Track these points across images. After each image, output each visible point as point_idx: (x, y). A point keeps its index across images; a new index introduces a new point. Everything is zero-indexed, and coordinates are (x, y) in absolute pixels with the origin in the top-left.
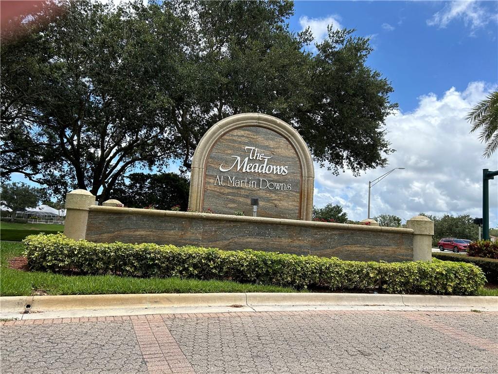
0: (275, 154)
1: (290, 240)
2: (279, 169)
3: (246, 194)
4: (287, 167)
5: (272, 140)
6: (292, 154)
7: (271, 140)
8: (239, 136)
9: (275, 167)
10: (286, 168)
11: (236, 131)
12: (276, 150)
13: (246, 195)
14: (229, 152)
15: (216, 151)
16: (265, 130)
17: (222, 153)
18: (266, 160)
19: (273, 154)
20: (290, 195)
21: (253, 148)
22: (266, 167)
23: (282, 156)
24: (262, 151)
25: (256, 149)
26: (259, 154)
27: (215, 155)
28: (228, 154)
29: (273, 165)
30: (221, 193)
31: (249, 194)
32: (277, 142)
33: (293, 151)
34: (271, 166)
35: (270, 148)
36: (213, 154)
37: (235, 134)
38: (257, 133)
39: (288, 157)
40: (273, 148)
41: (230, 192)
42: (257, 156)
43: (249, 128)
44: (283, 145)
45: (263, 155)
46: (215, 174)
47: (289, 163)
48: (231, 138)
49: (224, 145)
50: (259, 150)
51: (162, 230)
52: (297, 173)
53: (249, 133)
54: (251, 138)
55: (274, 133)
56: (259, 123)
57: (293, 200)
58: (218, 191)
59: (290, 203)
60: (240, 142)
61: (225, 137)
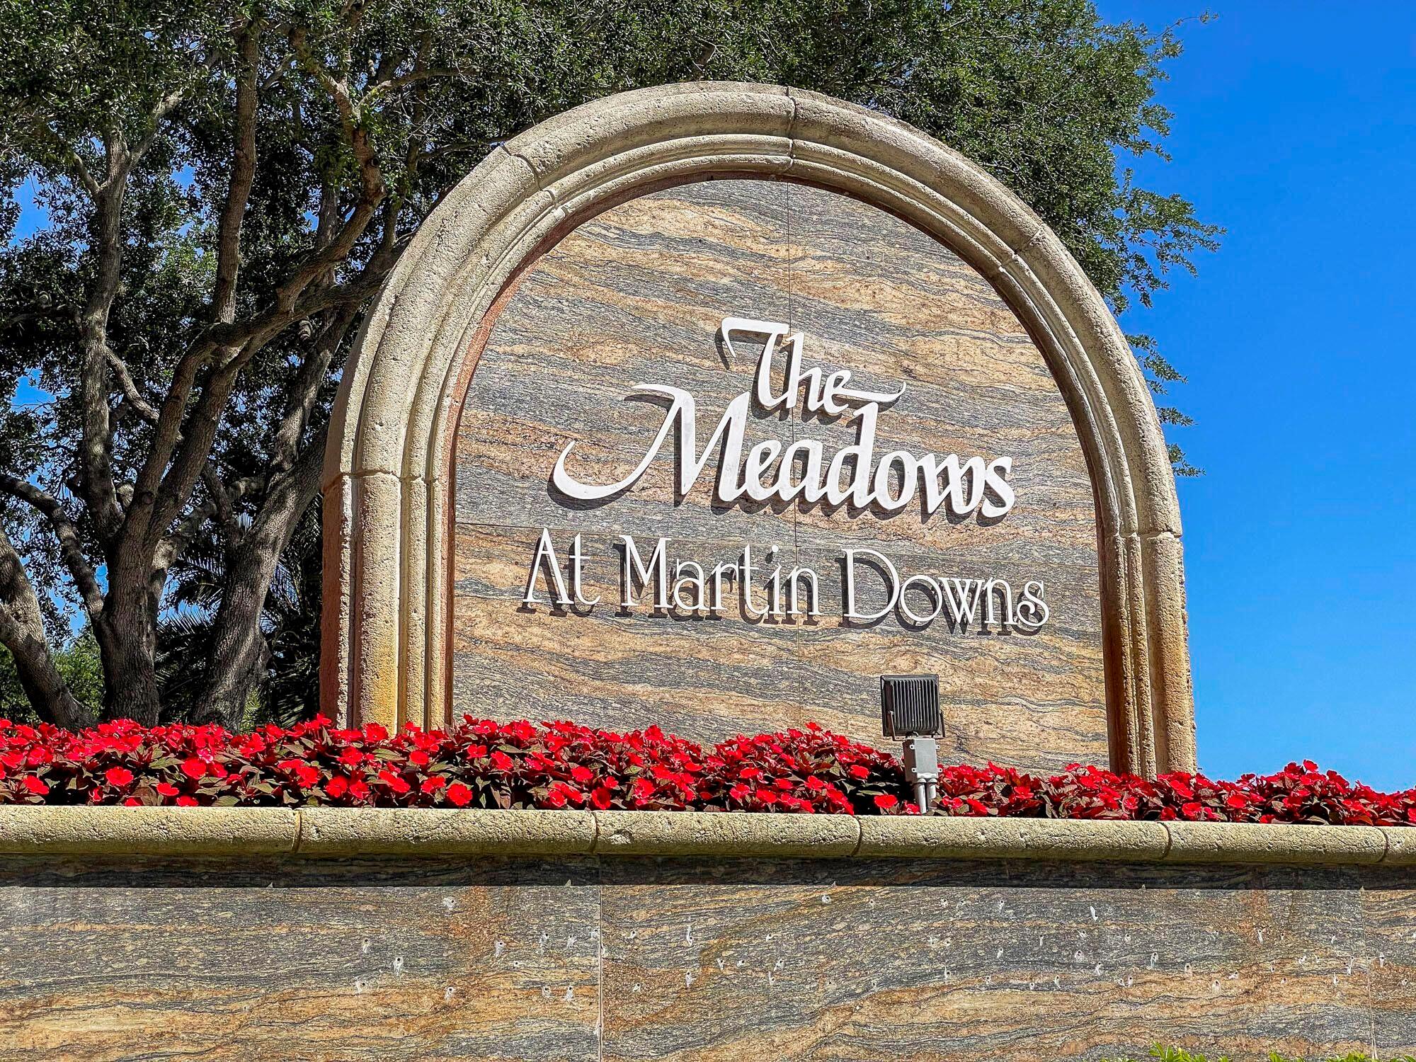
0: (920, 369)
1: (1238, 983)
2: (956, 475)
3: (753, 661)
4: (1006, 462)
5: (896, 273)
6: (1027, 377)
7: (885, 275)
8: (669, 242)
9: (928, 462)
10: (1000, 470)
11: (645, 202)
12: (922, 346)
13: (756, 673)
14: (612, 354)
15: (519, 349)
16: (839, 205)
17: (564, 366)
18: (870, 414)
19: (908, 371)
20: (1048, 658)
21: (775, 328)
22: (875, 464)
23: (962, 387)
24: (835, 347)
25: (799, 338)
26: (816, 373)
27: (513, 377)
28: (602, 371)
29: (917, 451)
30: (574, 664)
31: (777, 660)
32: (923, 286)
33: (1031, 352)
34: (905, 456)
35: (886, 328)
36: (498, 374)
37: (646, 230)
38: (791, 223)
39: (1005, 396)
40: (904, 331)
41: (644, 657)
42: (806, 383)
43: (736, 187)
44: (963, 312)
45: (847, 375)
46: (525, 521)
47: (1015, 432)
48: (612, 253)
49: (573, 304)
50: (814, 341)
51: (270, 981)
52: (1069, 504)
53: (737, 220)
54: (755, 256)
55: (903, 227)
56: (795, 151)
57: (1069, 693)
58: (554, 646)
59: (1052, 719)
60: (681, 285)
61: (575, 244)
